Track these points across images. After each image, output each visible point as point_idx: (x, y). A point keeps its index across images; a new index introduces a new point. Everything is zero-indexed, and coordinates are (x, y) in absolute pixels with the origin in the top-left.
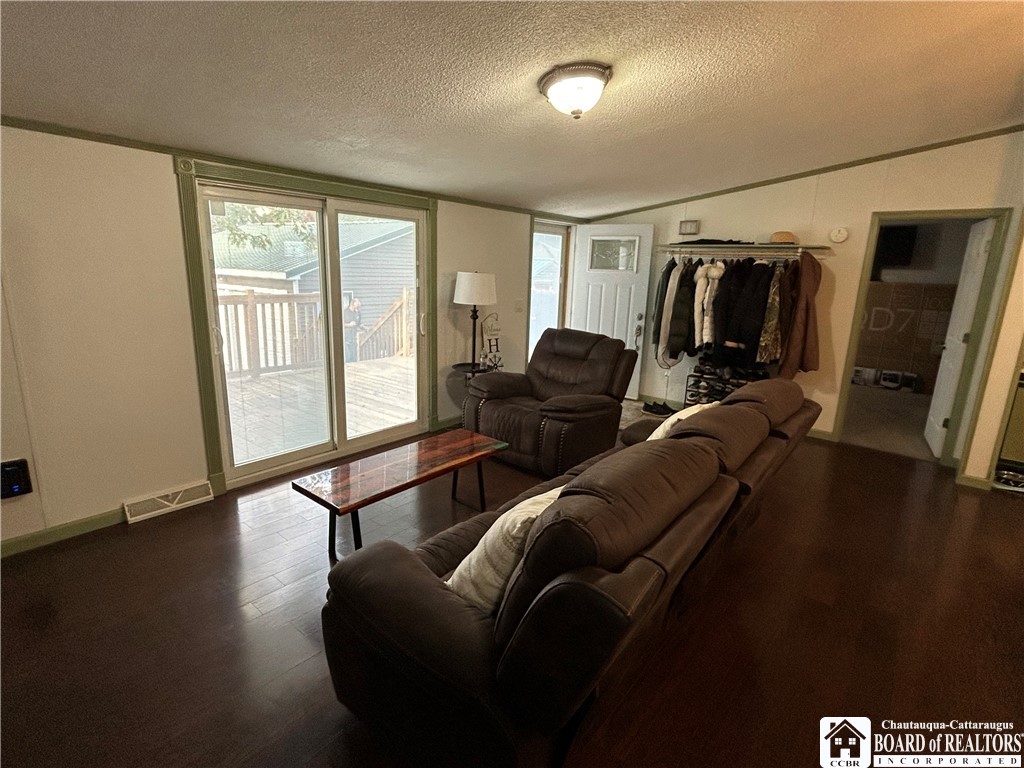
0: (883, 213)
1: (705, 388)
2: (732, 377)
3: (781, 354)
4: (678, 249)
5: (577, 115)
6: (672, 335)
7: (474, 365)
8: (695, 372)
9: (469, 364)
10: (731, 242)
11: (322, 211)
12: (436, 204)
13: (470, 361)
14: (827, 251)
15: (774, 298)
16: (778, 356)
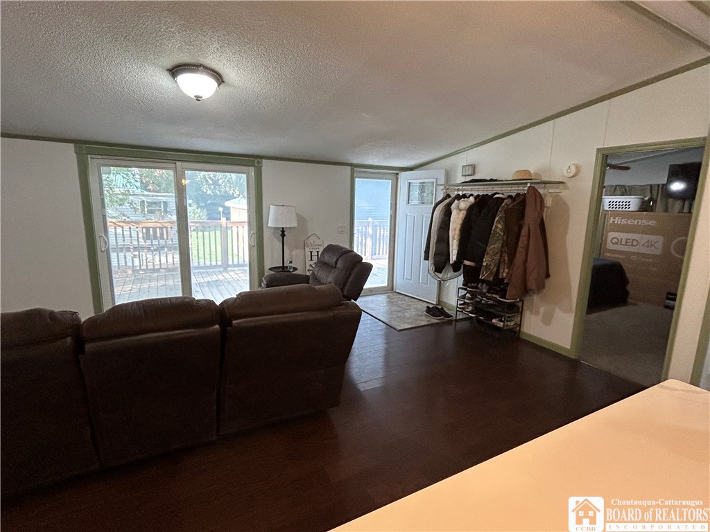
0: (604, 149)
1: (469, 299)
2: (488, 292)
3: (507, 273)
4: (461, 188)
5: (198, 98)
6: (436, 254)
7: (283, 267)
8: (463, 285)
9: (280, 267)
10: (491, 180)
11: (175, 170)
12: (258, 162)
13: (281, 265)
14: (561, 185)
15: (498, 226)
16: (505, 275)
